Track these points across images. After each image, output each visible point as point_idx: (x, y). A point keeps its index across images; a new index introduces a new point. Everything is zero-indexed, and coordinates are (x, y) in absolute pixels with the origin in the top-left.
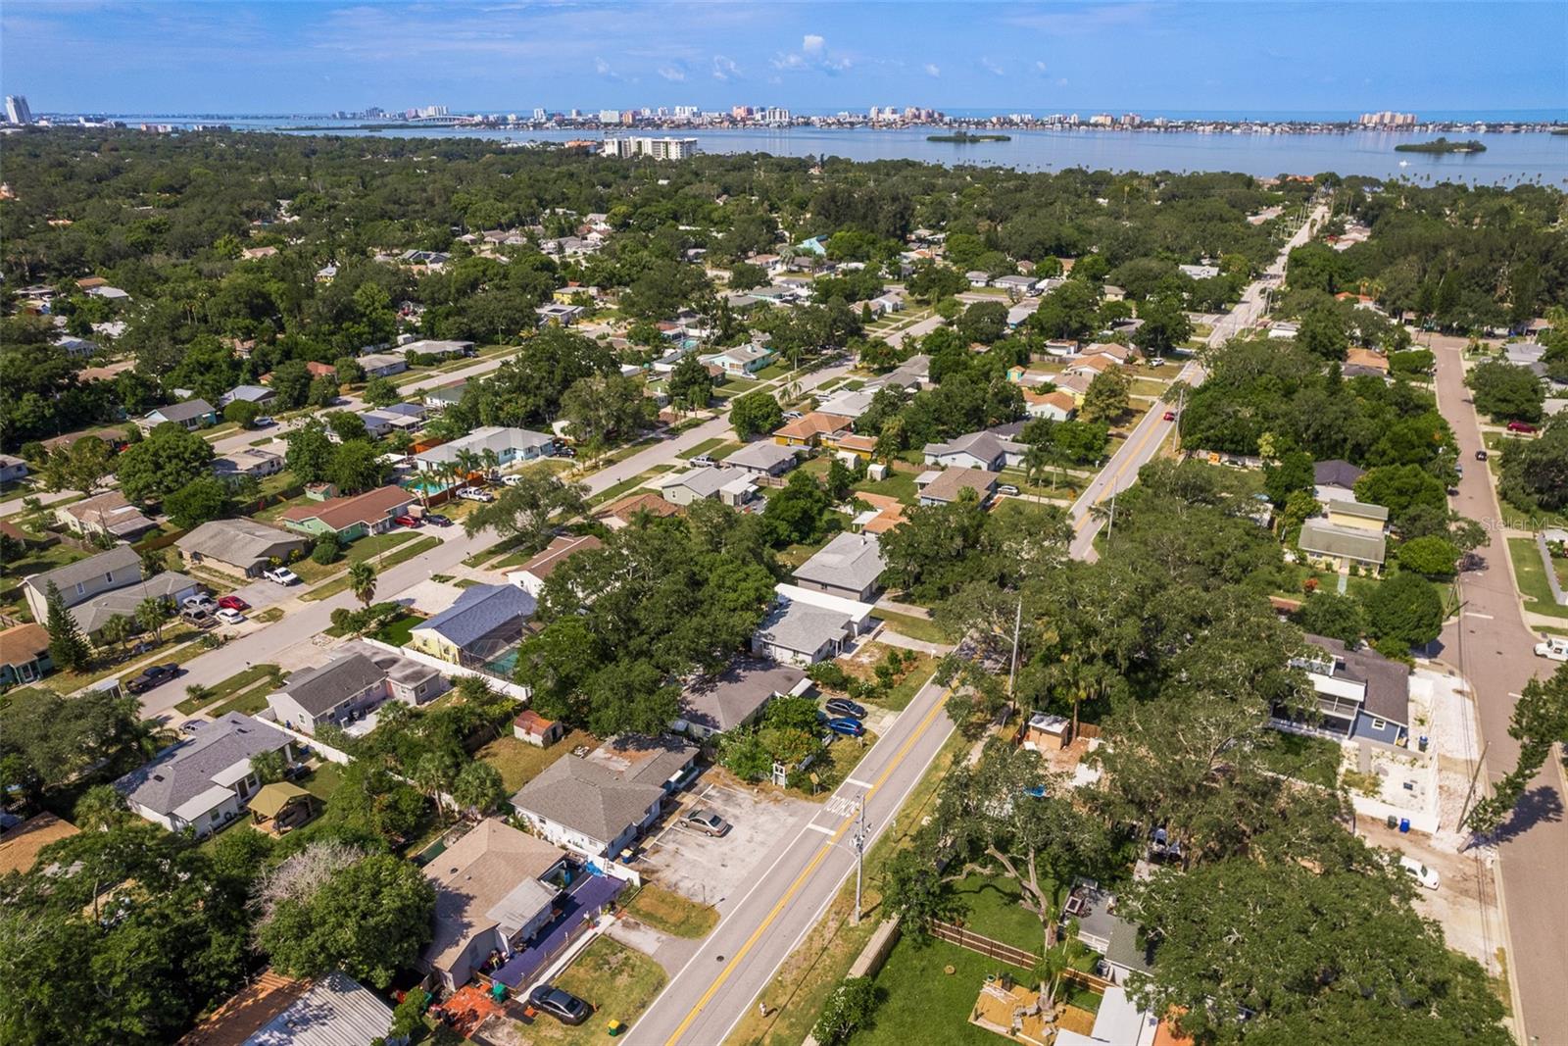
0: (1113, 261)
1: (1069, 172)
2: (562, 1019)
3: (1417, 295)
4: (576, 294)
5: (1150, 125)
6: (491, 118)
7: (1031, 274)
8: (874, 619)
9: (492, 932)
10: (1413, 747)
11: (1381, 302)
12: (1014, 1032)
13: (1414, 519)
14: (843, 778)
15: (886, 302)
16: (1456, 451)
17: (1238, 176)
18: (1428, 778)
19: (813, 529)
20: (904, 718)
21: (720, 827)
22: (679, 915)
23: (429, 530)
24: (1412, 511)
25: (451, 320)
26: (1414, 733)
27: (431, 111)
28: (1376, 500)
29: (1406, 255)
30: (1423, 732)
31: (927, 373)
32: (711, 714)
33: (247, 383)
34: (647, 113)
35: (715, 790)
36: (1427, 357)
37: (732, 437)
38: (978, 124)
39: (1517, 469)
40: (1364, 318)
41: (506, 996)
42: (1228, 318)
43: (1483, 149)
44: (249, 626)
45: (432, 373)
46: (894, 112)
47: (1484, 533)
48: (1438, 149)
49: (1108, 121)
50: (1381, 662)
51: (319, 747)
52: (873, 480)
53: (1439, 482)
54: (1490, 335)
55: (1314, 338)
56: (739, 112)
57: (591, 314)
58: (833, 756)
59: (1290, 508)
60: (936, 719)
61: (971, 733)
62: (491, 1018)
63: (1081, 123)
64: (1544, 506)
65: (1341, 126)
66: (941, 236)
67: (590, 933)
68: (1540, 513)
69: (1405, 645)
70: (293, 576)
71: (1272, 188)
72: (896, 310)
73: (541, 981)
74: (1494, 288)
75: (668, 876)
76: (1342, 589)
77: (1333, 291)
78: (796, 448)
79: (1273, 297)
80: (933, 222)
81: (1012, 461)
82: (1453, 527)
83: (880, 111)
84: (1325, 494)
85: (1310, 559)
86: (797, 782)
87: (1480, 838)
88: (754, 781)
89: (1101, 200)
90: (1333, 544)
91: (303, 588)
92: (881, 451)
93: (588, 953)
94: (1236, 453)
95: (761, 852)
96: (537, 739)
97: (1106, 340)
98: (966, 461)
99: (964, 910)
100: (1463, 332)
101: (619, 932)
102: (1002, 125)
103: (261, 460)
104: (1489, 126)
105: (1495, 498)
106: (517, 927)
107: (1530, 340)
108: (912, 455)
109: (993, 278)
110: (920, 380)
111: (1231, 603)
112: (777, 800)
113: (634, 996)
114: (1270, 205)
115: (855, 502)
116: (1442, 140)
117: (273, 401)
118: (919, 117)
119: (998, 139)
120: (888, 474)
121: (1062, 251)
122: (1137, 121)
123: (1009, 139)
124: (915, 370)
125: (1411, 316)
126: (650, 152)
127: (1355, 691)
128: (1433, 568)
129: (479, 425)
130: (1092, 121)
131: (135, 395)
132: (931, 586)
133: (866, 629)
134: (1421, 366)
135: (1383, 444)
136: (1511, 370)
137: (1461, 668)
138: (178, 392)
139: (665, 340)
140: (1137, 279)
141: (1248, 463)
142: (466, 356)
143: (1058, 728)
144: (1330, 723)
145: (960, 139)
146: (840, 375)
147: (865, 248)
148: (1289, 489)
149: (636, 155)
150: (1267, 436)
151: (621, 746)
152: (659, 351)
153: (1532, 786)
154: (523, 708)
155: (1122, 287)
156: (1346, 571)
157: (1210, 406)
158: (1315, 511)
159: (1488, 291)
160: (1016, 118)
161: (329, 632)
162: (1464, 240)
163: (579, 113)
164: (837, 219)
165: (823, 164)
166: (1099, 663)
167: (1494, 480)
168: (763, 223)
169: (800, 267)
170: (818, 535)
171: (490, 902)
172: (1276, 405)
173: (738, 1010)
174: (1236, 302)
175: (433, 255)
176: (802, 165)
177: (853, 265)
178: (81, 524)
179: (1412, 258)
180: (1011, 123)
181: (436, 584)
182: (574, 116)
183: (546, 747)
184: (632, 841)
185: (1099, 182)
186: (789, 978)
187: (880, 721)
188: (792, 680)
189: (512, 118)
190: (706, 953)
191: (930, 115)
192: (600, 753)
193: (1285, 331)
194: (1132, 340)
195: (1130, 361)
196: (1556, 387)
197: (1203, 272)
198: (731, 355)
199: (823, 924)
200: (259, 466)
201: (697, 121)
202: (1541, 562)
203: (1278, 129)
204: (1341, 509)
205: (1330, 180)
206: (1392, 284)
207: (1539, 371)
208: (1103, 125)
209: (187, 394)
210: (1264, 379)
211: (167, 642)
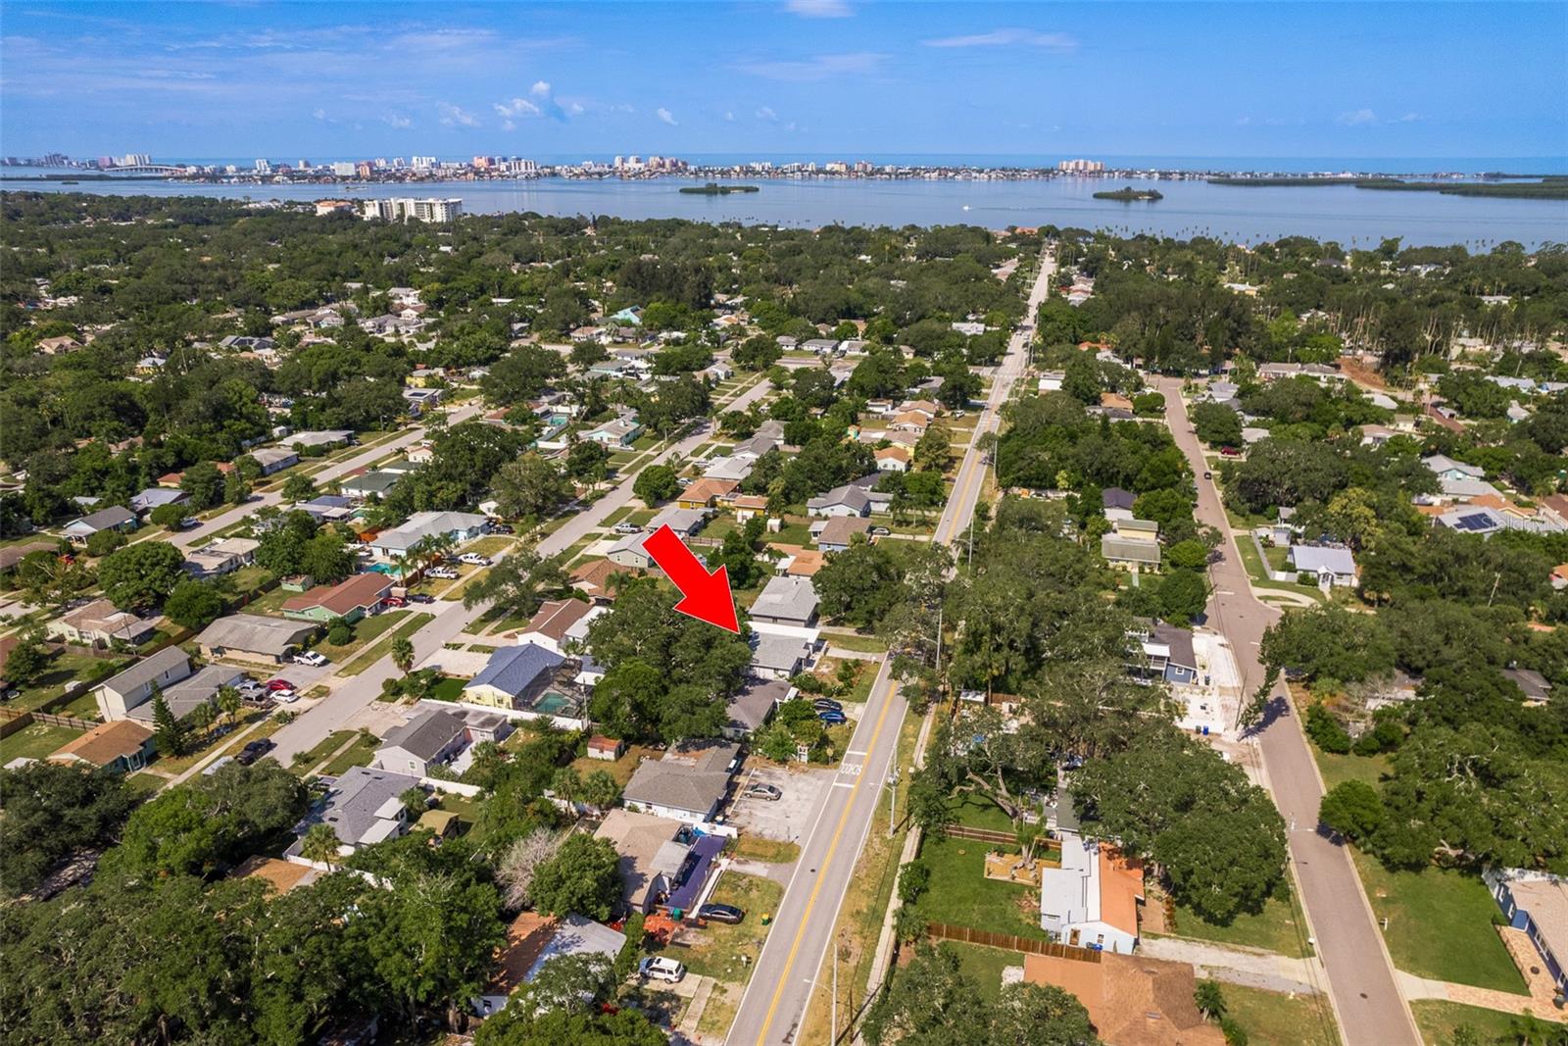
0: (899, 322)
1: (829, 230)
2: (727, 921)
3: (1142, 345)
4: (429, 376)
5: (880, 171)
6: (207, 169)
7: (830, 336)
8: (821, 640)
9: (659, 878)
10: (1202, 683)
11: (1116, 351)
12: (1013, 878)
13: (1176, 529)
14: (844, 751)
15: (717, 370)
16: (1192, 474)
17: (975, 230)
18: (1214, 701)
19: (748, 576)
20: (869, 707)
21: (776, 794)
22: (772, 851)
23: (417, 608)
24: (1174, 523)
25: (329, 411)
26: (1201, 674)
27: (130, 160)
28: (1148, 517)
29: (1129, 311)
30: (1206, 672)
31: (782, 436)
32: (739, 719)
33: (148, 486)
34: (382, 164)
35: (757, 770)
36: (1159, 399)
37: (639, 505)
38: (722, 173)
39: (1234, 486)
40: (1107, 367)
41: (681, 916)
42: (1001, 369)
43: (1161, 197)
44: (304, 703)
45: (327, 463)
46: (638, 161)
47: (1220, 535)
48: (1127, 196)
49: (843, 168)
50: (1174, 630)
51: (436, 783)
52: (772, 532)
53: (1186, 500)
54: (1197, 375)
55: (1076, 388)
56: (481, 163)
57: (450, 396)
58: (831, 738)
59: (1090, 528)
60: (892, 703)
61: (919, 710)
62: (676, 930)
63: (819, 171)
64: (1253, 511)
65: (1046, 172)
66: (739, 299)
67: (717, 872)
68: (1251, 517)
69: (1186, 618)
70: (321, 658)
71: (1005, 240)
72: (727, 377)
73: (700, 903)
74: (1193, 338)
75: (752, 829)
76: (1136, 583)
77: (1077, 342)
78: (702, 510)
79: (1034, 349)
80: (727, 287)
81: (879, 508)
82: (1200, 531)
83: (624, 161)
84: (1112, 515)
85: (1111, 565)
86: (814, 759)
87: (1249, 733)
88: (783, 762)
89: (863, 257)
90: (1125, 551)
91: (332, 667)
92: (772, 508)
93: (723, 883)
94: (1040, 488)
95: (809, 806)
96: (610, 755)
97: (914, 397)
98: (842, 511)
99: (957, 819)
100: (1179, 374)
101: (735, 867)
102: (746, 173)
103: (223, 560)
104: (1161, 173)
105: (1222, 507)
106: (675, 871)
107: (1225, 378)
108: (795, 508)
109: (800, 342)
110: (778, 443)
111: (1081, 600)
112: (804, 771)
113: (767, 901)
114: (1008, 258)
115: (770, 551)
116: (1128, 189)
117: (187, 502)
118: (663, 166)
119: (748, 190)
120: (783, 526)
121: (850, 313)
122: (869, 169)
123: (757, 190)
124: (771, 434)
125: (1140, 361)
126: (413, 214)
127: (1164, 651)
128: (1193, 563)
129: (414, 511)
130: (828, 167)
131: (43, 506)
132: (860, 610)
133: (817, 649)
134: (1153, 406)
135: (1145, 474)
136: (1217, 407)
137: (1221, 629)
138: (81, 500)
139: (537, 417)
140: (923, 339)
141: (1050, 494)
142: (349, 445)
143: (981, 698)
144: (1153, 674)
145: (711, 191)
146: (704, 441)
147: (680, 318)
148: (1087, 514)
149: (401, 216)
150: (1062, 473)
151: (683, 749)
152: (538, 430)
153: (1271, 698)
154: (587, 735)
155: (911, 346)
156: (1137, 570)
157: (1017, 453)
158: (1108, 528)
159: (1191, 340)
160: (758, 168)
161: (381, 698)
162: (1169, 298)
163: (307, 165)
164: (644, 289)
165: (595, 224)
166: (1006, 651)
167: (1219, 494)
168: (576, 295)
169: (624, 338)
170: (752, 581)
171: (649, 860)
172: (1068, 450)
173: (837, 898)
174: (1004, 354)
175: (256, 341)
176: (575, 225)
177: (675, 334)
178: (80, 633)
179: (1134, 314)
180: (754, 172)
181: (450, 651)
182: (302, 167)
183: (617, 760)
184: (719, 810)
185: (858, 239)
186: (862, 875)
187: (854, 711)
188: (784, 690)
189: (231, 169)
190: (802, 869)
191: (674, 164)
192: (668, 756)
193: (1050, 383)
194: (936, 396)
195: (938, 414)
196: (1249, 419)
197: (971, 328)
198: (606, 430)
199: (870, 840)
200: (221, 566)
201: (440, 173)
202: (1257, 552)
203: (993, 176)
204: (1125, 526)
205: (1050, 232)
206: (1123, 337)
207: (1235, 405)
208: (840, 173)
209: (92, 501)
210: (1053, 428)
211: (239, 723)
